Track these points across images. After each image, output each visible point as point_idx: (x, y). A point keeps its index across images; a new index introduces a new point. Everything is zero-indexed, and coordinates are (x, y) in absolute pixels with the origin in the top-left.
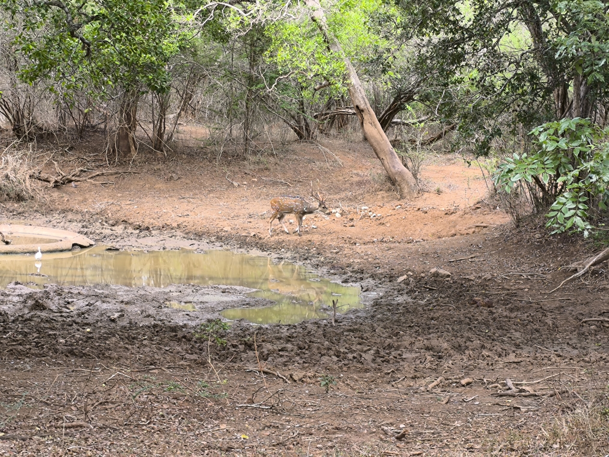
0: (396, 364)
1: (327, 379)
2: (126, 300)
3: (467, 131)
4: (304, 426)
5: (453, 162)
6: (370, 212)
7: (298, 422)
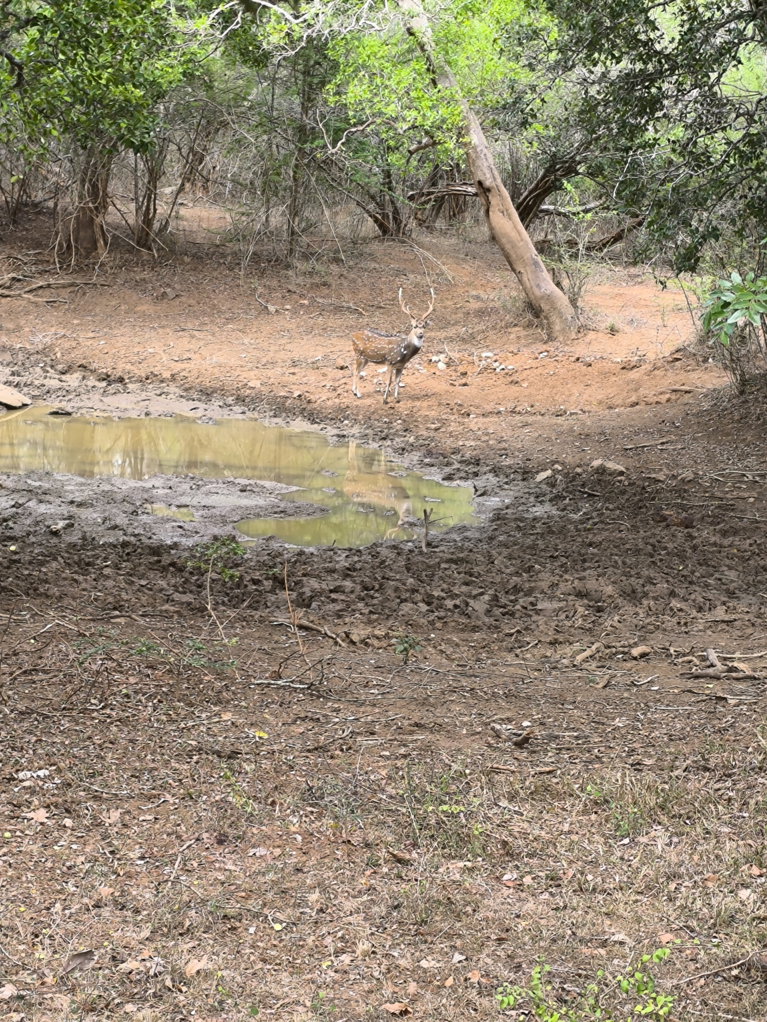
0: (525, 619)
1: (406, 642)
2: (79, 500)
3: (661, 229)
4: (362, 720)
5: (640, 280)
6: (496, 361)
7: (352, 712)
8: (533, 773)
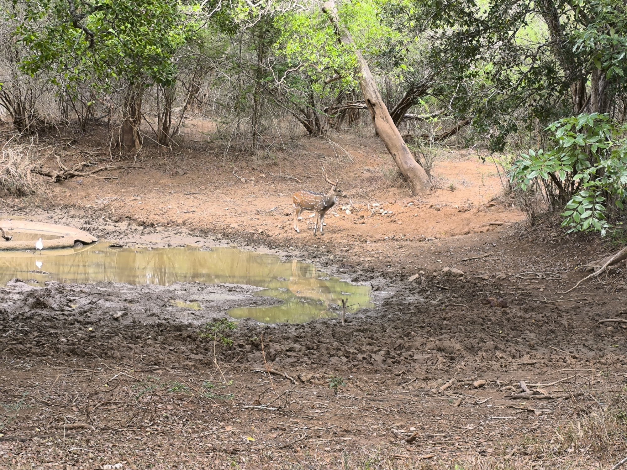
0: (407, 365)
1: (336, 381)
2: (130, 298)
3: (481, 126)
4: (312, 429)
5: (467, 158)
6: (381, 209)
7: (305, 424)
8: (419, 459)
